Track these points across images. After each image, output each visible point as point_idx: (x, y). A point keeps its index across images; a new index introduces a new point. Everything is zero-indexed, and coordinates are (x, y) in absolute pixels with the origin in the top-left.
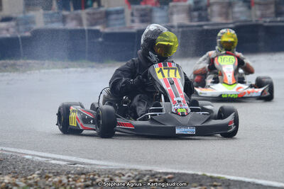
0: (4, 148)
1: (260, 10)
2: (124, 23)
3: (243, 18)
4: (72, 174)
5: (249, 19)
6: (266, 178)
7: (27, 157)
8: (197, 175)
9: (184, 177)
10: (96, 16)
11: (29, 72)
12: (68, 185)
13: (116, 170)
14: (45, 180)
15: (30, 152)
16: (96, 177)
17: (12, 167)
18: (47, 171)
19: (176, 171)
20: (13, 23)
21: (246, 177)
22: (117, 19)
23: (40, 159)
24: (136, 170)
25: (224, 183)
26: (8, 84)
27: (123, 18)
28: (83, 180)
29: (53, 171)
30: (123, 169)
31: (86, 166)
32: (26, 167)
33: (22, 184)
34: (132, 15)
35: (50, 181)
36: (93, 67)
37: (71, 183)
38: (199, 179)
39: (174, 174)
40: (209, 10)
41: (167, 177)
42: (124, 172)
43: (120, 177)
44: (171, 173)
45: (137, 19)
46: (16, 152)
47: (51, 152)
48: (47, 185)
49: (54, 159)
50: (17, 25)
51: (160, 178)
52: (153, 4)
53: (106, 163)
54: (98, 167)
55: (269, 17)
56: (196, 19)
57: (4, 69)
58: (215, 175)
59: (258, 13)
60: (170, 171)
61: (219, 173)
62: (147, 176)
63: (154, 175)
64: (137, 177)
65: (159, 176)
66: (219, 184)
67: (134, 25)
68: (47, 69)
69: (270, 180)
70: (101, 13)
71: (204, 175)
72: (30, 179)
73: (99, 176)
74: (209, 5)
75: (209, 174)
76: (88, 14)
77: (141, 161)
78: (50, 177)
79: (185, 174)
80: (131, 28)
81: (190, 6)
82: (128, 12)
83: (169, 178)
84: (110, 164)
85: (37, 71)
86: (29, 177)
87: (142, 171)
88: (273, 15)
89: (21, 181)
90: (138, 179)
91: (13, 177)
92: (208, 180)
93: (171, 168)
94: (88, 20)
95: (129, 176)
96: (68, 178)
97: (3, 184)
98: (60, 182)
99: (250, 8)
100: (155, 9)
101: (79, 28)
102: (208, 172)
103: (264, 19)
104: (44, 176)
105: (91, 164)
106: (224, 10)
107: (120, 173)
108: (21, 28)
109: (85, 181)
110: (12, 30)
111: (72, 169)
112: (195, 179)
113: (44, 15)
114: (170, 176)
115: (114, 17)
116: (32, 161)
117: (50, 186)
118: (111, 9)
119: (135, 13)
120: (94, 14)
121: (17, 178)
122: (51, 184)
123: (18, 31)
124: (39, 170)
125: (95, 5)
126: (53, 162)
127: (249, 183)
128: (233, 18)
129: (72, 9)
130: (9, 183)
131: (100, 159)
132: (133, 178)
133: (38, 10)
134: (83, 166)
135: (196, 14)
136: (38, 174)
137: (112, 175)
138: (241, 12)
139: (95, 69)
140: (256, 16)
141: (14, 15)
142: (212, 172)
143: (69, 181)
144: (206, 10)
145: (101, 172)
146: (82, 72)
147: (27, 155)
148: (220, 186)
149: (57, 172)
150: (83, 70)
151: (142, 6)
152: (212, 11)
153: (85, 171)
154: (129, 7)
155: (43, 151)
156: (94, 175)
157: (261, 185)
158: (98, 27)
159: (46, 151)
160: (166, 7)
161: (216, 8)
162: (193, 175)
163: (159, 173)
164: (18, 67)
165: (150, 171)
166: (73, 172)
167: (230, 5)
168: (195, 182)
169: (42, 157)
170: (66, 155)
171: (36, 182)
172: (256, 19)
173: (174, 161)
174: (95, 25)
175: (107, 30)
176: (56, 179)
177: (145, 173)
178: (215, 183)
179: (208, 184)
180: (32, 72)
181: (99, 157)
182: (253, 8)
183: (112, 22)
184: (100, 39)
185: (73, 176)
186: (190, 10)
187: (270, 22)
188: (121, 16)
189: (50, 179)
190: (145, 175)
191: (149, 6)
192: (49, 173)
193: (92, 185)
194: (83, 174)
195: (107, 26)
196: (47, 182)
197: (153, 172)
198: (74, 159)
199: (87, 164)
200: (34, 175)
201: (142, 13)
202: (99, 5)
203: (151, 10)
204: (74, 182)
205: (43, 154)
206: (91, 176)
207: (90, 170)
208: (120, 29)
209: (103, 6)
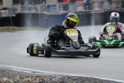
0: (4, 66)
1: (115, 5)
2: (56, 11)
3: (108, 8)
4: (34, 77)
5: (111, 9)
6: (118, 79)
7: (14, 69)
8: (88, 78)
9: (83, 79)
10: (44, 8)
11: (14, 32)
12: (32, 82)
13: (53, 75)
14: (22, 80)
15: (15, 67)
16: (44, 78)
17: (7, 74)
18: (23, 76)
19: (79, 76)
20: (7, 11)
22: (53, 9)
23: (20, 70)
24: (61, 75)
25: (100, 81)
26: (6, 37)
27: (56, 8)
28: (38, 80)
29: (25, 76)
30: (56, 75)
31: (40, 74)
32: (13, 74)
33: (12, 82)
34: (60, 7)
35: (24, 80)
36: (42, 30)
37: (33, 81)
38: (89, 79)
39: (78, 77)
40: (93, 5)
41: (75, 78)
42: (56, 76)
43: (55, 78)
44: (77, 77)
45: (61, 9)
46: (9, 67)
47: (24, 67)
48: (23, 82)
49: (26, 70)
50: (9, 11)
51: (72, 79)
52: (68, 2)
53: (48, 72)
54: (45, 74)
55: (119, 8)
56: (87, 9)
57: (4, 30)
58: (96, 77)
59: (115, 6)
60: (76, 76)
61: (98, 76)
62: (67, 78)
63: (69, 77)
64: (62, 78)
65: (72, 78)
66: (98, 81)
67: (60, 11)
68: (23, 31)
69: (120, 80)
70: (46, 6)
71: (91, 77)
72: (15, 79)
73: (46, 78)
74: (93, 3)
75: (93, 77)
76: (40, 6)
77: (63, 71)
78: (24, 78)
79: (83, 77)
80: (59, 12)
81: (85, 3)
82: (58, 6)
83: (76, 79)
84: (50, 72)
85: (18, 32)
86: (15, 78)
87: (64, 76)
88: (121, 7)
89: (11, 80)
90: (63, 79)
91: (8, 78)
92: (93, 80)
94: (40, 9)
95: (59, 78)
96: (32, 79)
97: (4, 81)
98: (29, 80)
99: (111, 4)
100: (70, 4)
101: (36, 12)
102: (93, 76)
103: (117, 9)
104: (21, 78)
105: (42, 73)
106: (100, 5)
107: (55, 77)
108: (11, 12)
109: (39, 80)
110: (7, 14)
111: (34, 75)
113: (21, 7)
114: (76, 78)
115: (52, 8)
116: (16, 71)
117: (24, 82)
118: (51, 4)
119: (61, 6)
120: (43, 6)
121: (10, 79)
122: (24, 81)
123: (10, 14)
124: (19, 75)
125: (44, 2)
126: (25, 72)
127: (111, 81)
128: (103, 8)
129: (33, 4)
130: (6, 81)
131: (46, 71)
132: (60, 79)
133: (19, 5)
134: (38, 73)
135: (87, 6)
136: (19, 77)
137: (51, 77)
138: (107, 6)
139: (43, 31)
141: (8, 7)
143: (32, 80)
144: (92, 5)
145: (46, 76)
146: (38, 32)
147: (14, 68)
148: (98, 82)
149: (27, 76)
150: (38, 31)
151: (64, 3)
152: (94, 5)
153: (39, 76)
154: (58, 4)
155: (21, 67)
156: (43, 77)
157: (116, 82)
158: (45, 12)
159: (22, 67)
160: (74, 3)
161: (96, 4)
162: (86, 78)
163: (72, 77)
164: (10, 30)
165: (68, 76)
166: (34, 76)
167: (102, 3)
168: (88, 81)
169: (21, 69)
170: (31, 69)
171: (18, 81)
172: (114, 9)
173: (78, 71)
175: (49, 14)
176: (27, 79)
177: (65, 76)
178: (96, 81)
179: (93, 81)
180: (16, 32)
181: (45, 70)
182: (112, 4)
183: (51, 10)
184: (46, 18)
185: (34, 78)
186: (85, 5)
187: (120, 10)
188: (55, 7)
189: (24, 79)
190: (65, 78)
191: (67, 3)
192: (24, 76)
193: (43, 82)
194: (38, 77)
195: (49, 12)
196: (23, 81)
197: (69, 76)
198: (34, 70)
199: (40, 73)
200: (17, 78)
201: (64, 6)
202: (45, 3)
203: (68, 5)
204: (34, 81)
205: (21, 68)
206: (42, 78)
207: (41, 75)
208: (54, 13)
209: (47, 3)
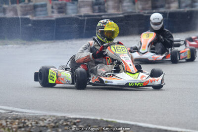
1: (141, 4)
2: (47, 14)
3: (130, 10)
4: (9, 119)
5: (134, 11)
6: (144, 122)
8: (97, 120)
9: (88, 121)
10: (27, 9)
12: (7, 126)
13: (41, 116)
16: (26, 121)
19: (83, 117)
21: (131, 121)
22: (41, 11)
24: (54, 116)
25: (115, 125)
27: (46, 10)
28: (17, 123)
30: (45, 116)
31: (19, 114)
34: (52, 8)
36: (24, 44)
37: (8, 125)
38: (98, 123)
39: (81, 119)
40: (106, 5)
41: (76, 121)
42: (46, 118)
43: (43, 121)
44: (78, 119)
45: (55, 11)
51: (71, 122)
53: (33, 111)
54: (27, 114)
55: (147, 10)
56: (97, 11)
58: (109, 120)
59: (140, 7)
60: (78, 117)
61: (112, 118)
62: (62, 121)
63: (67, 120)
64: (55, 121)
65: (70, 120)
66: (112, 126)
67: (53, 15)
69: (148, 123)
70: (30, 6)
71: (102, 120)
73: (29, 120)
74: (106, 1)
75: (105, 119)
76: (22, 7)
77: (58, 110)
79: (88, 119)
80: (52, 17)
81: (92, 2)
82: (49, 6)
84: (36, 112)
87: (58, 117)
88: (150, 8)
90: (56, 123)
92: (104, 123)
94: (21, 11)
95: (50, 121)
96: (7, 122)
98: (1, 124)
99: (134, 3)
100: (68, 4)
101: (15, 16)
102: (105, 117)
103: (144, 11)
105: (23, 112)
106: (116, 5)
107: (43, 118)
109: (19, 124)
111: (10, 115)
112: (96, 122)
114: (78, 120)
115: (39, 9)
118: (38, 3)
119: (54, 6)
120: (25, 7)
125: (26, 1)
127: (133, 125)
128: (122, 10)
129: (10, 3)
131: (29, 109)
132: (53, 122)
134: (17, 113)
135: (97, 7)
137: (37, 119)
138: (128, 6)
139: (26, 46)
140: (138, 9)
142: (108, 117)
143: (7, 124)
144: (104, 4)
145: (30, 117)
150: (18, 46)
151: (60, 2)
152: (108, 5)
153: (18, 117)
154: (50, 2)
156: (25, 120)
157: (141, 127)
158: (28, 16)
160: (76, 3)
161: (110, 3)
162: (94, 120)
163: (71, 118)
165: (64, 117)
166: (10, 118)
167: (120, 1)
168: (96, 125)
170: (5, 106)
172: (139, 11)
173: (81, 110)
174: (26, 14)
175: (35, 18)
177: (60, 118)
178: (109, 125)
179: (105, 126)
181: (28, 107)
182: (136, 3)
183: (38, 13)
184: (30, 25)
185: (10, 121)
186: (93, 5)
187: (148, 13)
188: (44, 8)
190: (60, 120)
191: (64, 2)
193: (24, 127)
194: (17, 119)
195: (35, 16)
197: (66, 118)
198: (11, 108)
199: (20, 112)
201: (59, 6)
202: (29, 1)
203: (66, 5)
204: (11, 125)
206: (23, 121)
207: (22, 117)
208: (44, 17)
209: (32, 2)
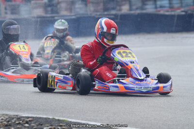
1: (93, 7)
3: (82, 12)
5: (86, 13)
8: (49, 119)
9: (40, 120)
19: (35, 116)
21: (82, 120)
24: (7, 115)
34: (6, 9)
38: (50, 121)
39: (33, 118)
40: (58, 6)
41: (28, 120)
44: (31, 117)
45: (9, 12)
51: (23, 121)
55: (99, 12)
56: (50, 12)
58: (61, 119)
59: (92, 9)
60: (30, 115)
61: (64, 117)
62: (15, 119)
63: (19, 118)
64: (8, 120)
65: (23, 119)
66: (64, 125)
67: (7, 15)
71: (53, 118)
74: (59, 3)
75: (57, 118)
77: (10, 109)
79: (40, 118)
80: (5, 17)
81: (45, 3)
82: (3, 7)
83: (30, 121)
87: (11, 116)
88: (102, 10)
90: (9, 121)
92: (56, 122)
93: (32, 114)
95: (2, 119)
99: (86, 5)
100: (21, 5)
103: (96, 13)
106: (69, 6)
112: (48, 121)
114: (30, 119)
119: (8, 8)
128: (75, 12)
132: (5, 121)
135: (49, 9)
138: (80, 8)
140: (90, 11)
142: (59, 117)
144: (56, 6)
151: (13, 3)
152: (60, 7)
154: (4, 4)
160: (29, 4)
161: (63, 5)
162: (46, 118)
163: (23, 117)
165: (17, 115)
167: (73, 3)
168: (48, 123)
172: (90, 13)
173: (33, 109)
178: (61, 124)
179: (57, 125)
182: (88, 5)
187: (99, 15)
190: (13, 118)
191: (18, 3)
201: (13, 7)
203: (19, 6)
